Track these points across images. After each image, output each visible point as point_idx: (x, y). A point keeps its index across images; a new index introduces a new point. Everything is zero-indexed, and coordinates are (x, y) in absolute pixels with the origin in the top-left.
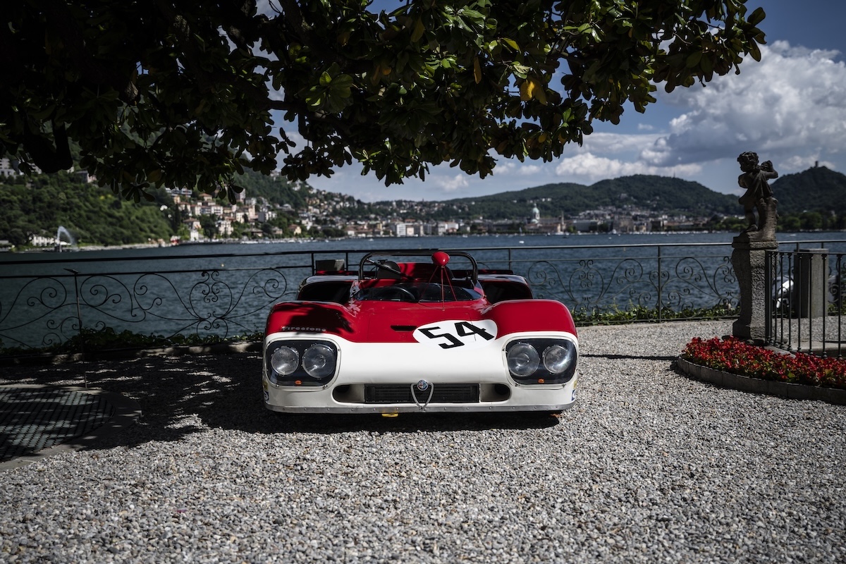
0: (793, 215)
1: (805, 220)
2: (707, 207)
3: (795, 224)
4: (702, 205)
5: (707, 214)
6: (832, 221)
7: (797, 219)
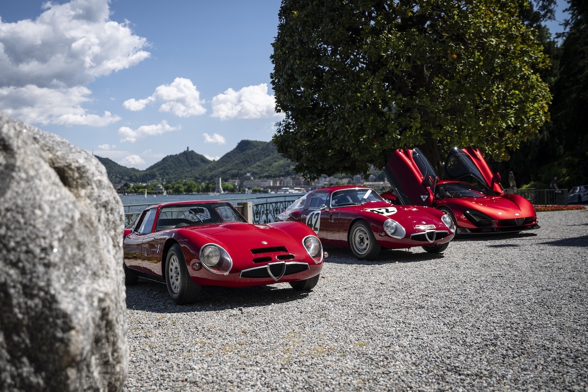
0: (178, 183)
1: (186, 186)
2: (116, 177)
3: (181, 189)
4: (113, 175)
5: (117, 182)
6: (202, 187)
7: (181, 185)
